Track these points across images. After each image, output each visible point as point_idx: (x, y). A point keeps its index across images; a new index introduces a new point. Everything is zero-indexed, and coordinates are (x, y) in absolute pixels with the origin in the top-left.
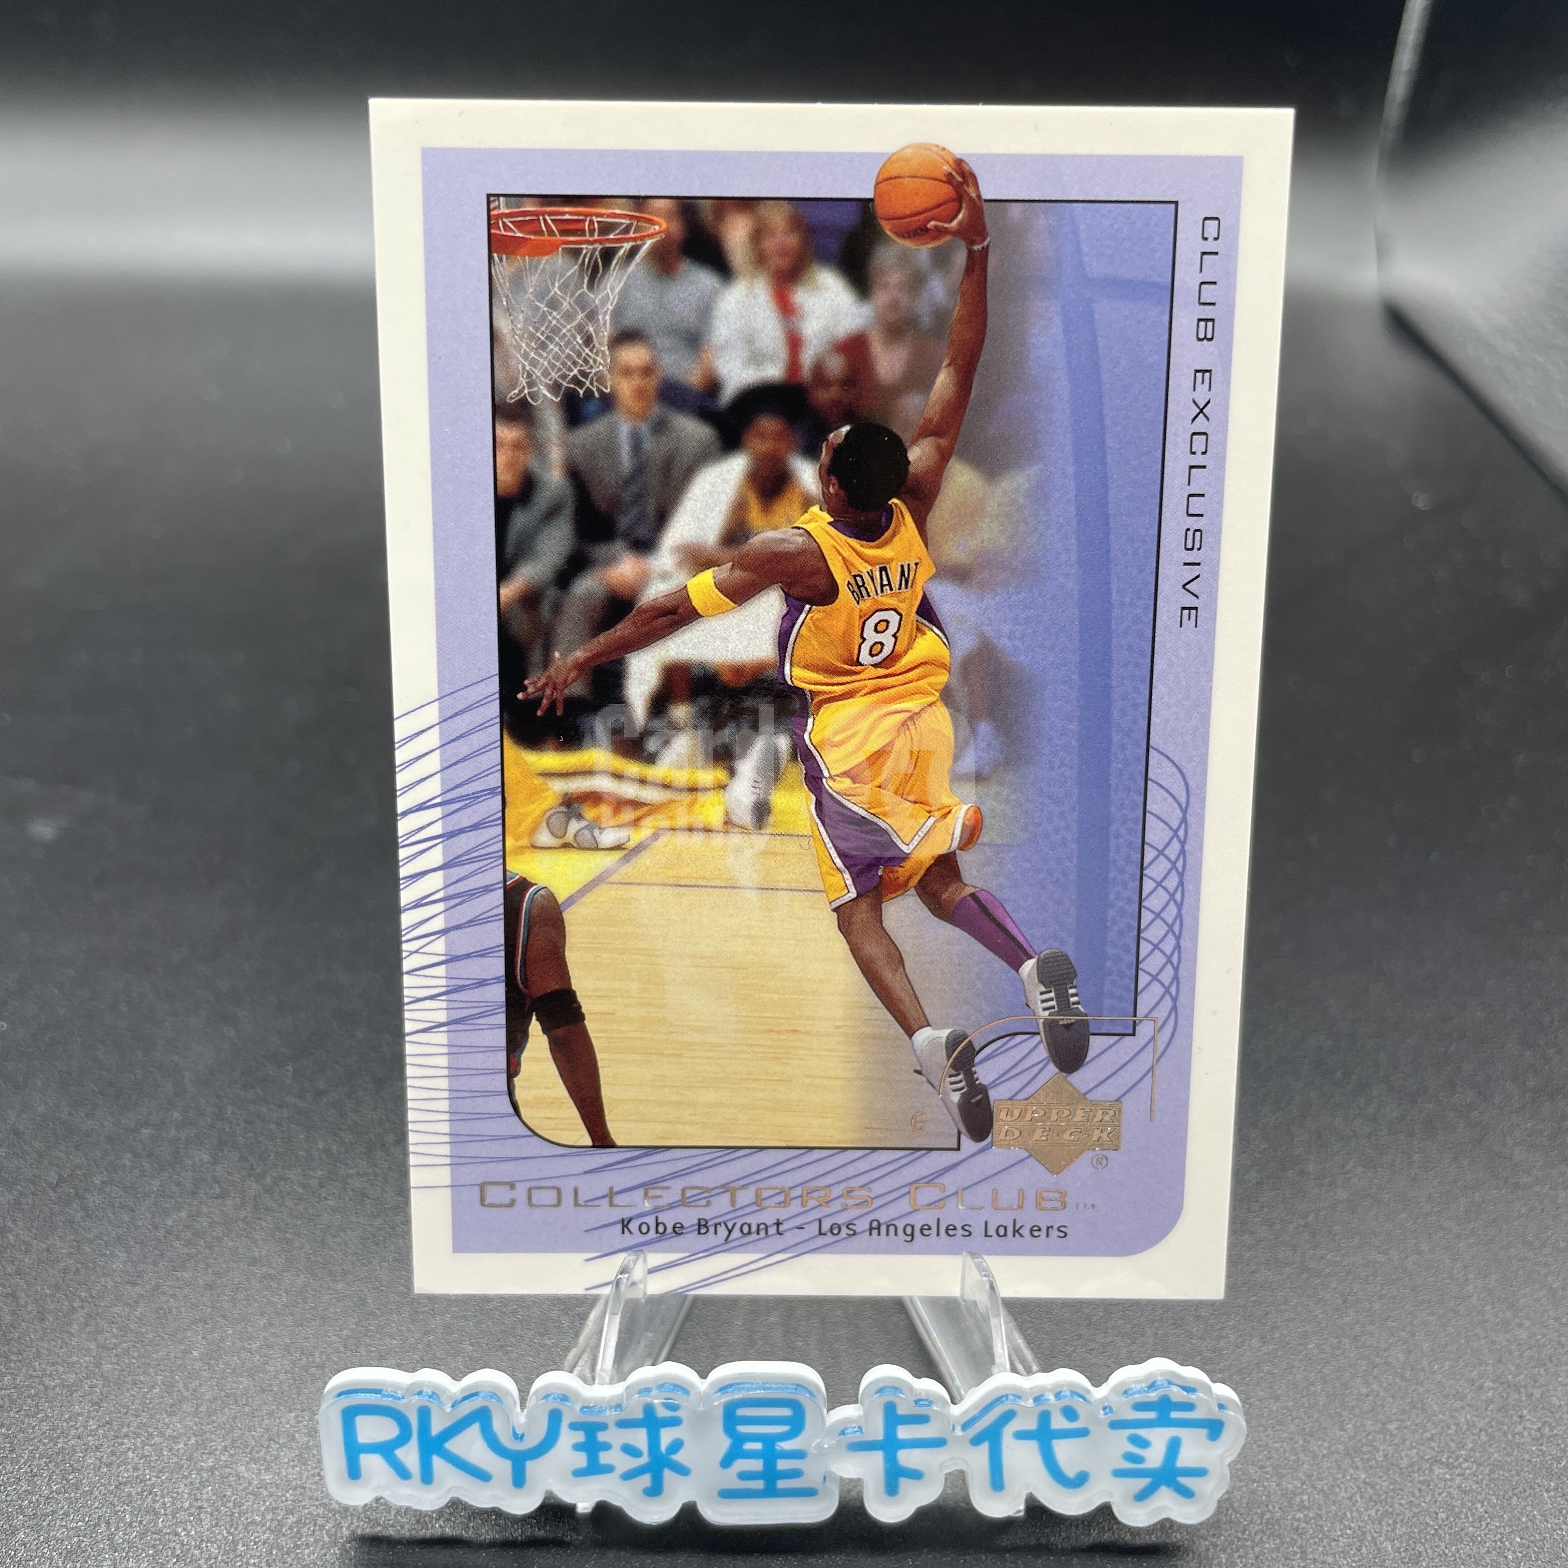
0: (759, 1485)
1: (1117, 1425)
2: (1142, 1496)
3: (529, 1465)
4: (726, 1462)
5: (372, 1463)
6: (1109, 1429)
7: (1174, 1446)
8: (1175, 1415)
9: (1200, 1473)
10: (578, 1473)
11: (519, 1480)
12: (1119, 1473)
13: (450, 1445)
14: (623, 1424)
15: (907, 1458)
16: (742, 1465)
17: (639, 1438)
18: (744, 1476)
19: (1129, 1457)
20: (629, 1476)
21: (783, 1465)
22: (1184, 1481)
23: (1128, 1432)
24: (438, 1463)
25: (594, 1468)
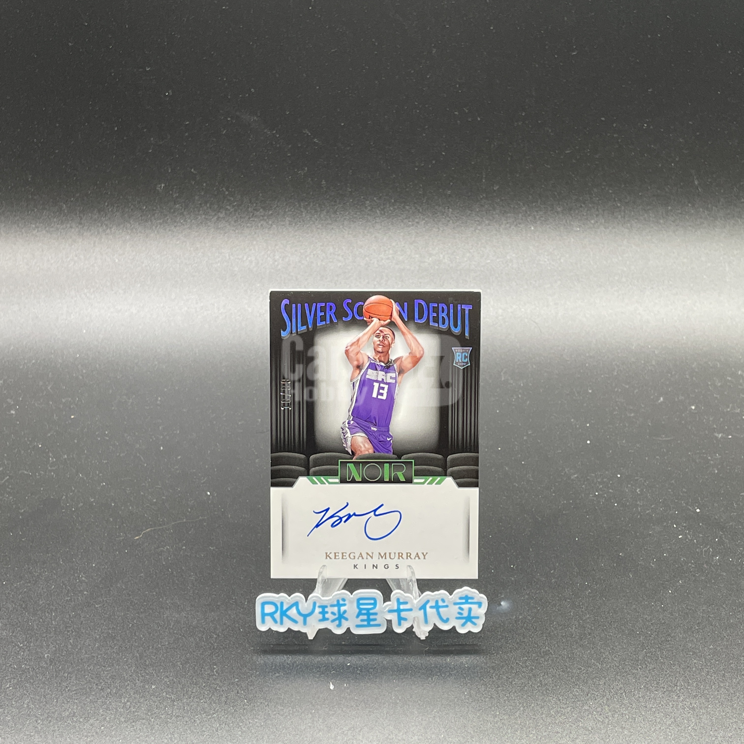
0: (365, 623)
1: (455, 604)
2: (463, 625)
3: (308, 619)
4: (358, 616)
5: (268, 618)
6: (453, 605)
7: (470, 610)
8: (469, 601)
9: (477, 618)
10: (320, 620)
11: (305, 623)
12: (457, 618)
13: (288, 613)
14: (332, 606)
15: (403, 614)
16: (362, 617)
17: (335, 609)
18: (362, 620)
19: (459, 613)
20: (333, 621)
21: (372, 617)
22: (474, 620)
23: (458, 606)
24: (285, 618)
25: (324, 619)
